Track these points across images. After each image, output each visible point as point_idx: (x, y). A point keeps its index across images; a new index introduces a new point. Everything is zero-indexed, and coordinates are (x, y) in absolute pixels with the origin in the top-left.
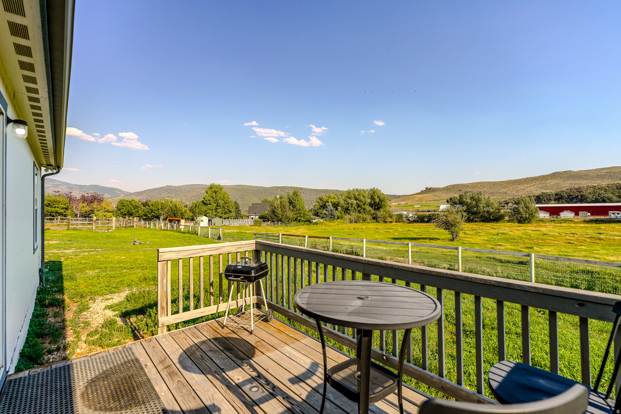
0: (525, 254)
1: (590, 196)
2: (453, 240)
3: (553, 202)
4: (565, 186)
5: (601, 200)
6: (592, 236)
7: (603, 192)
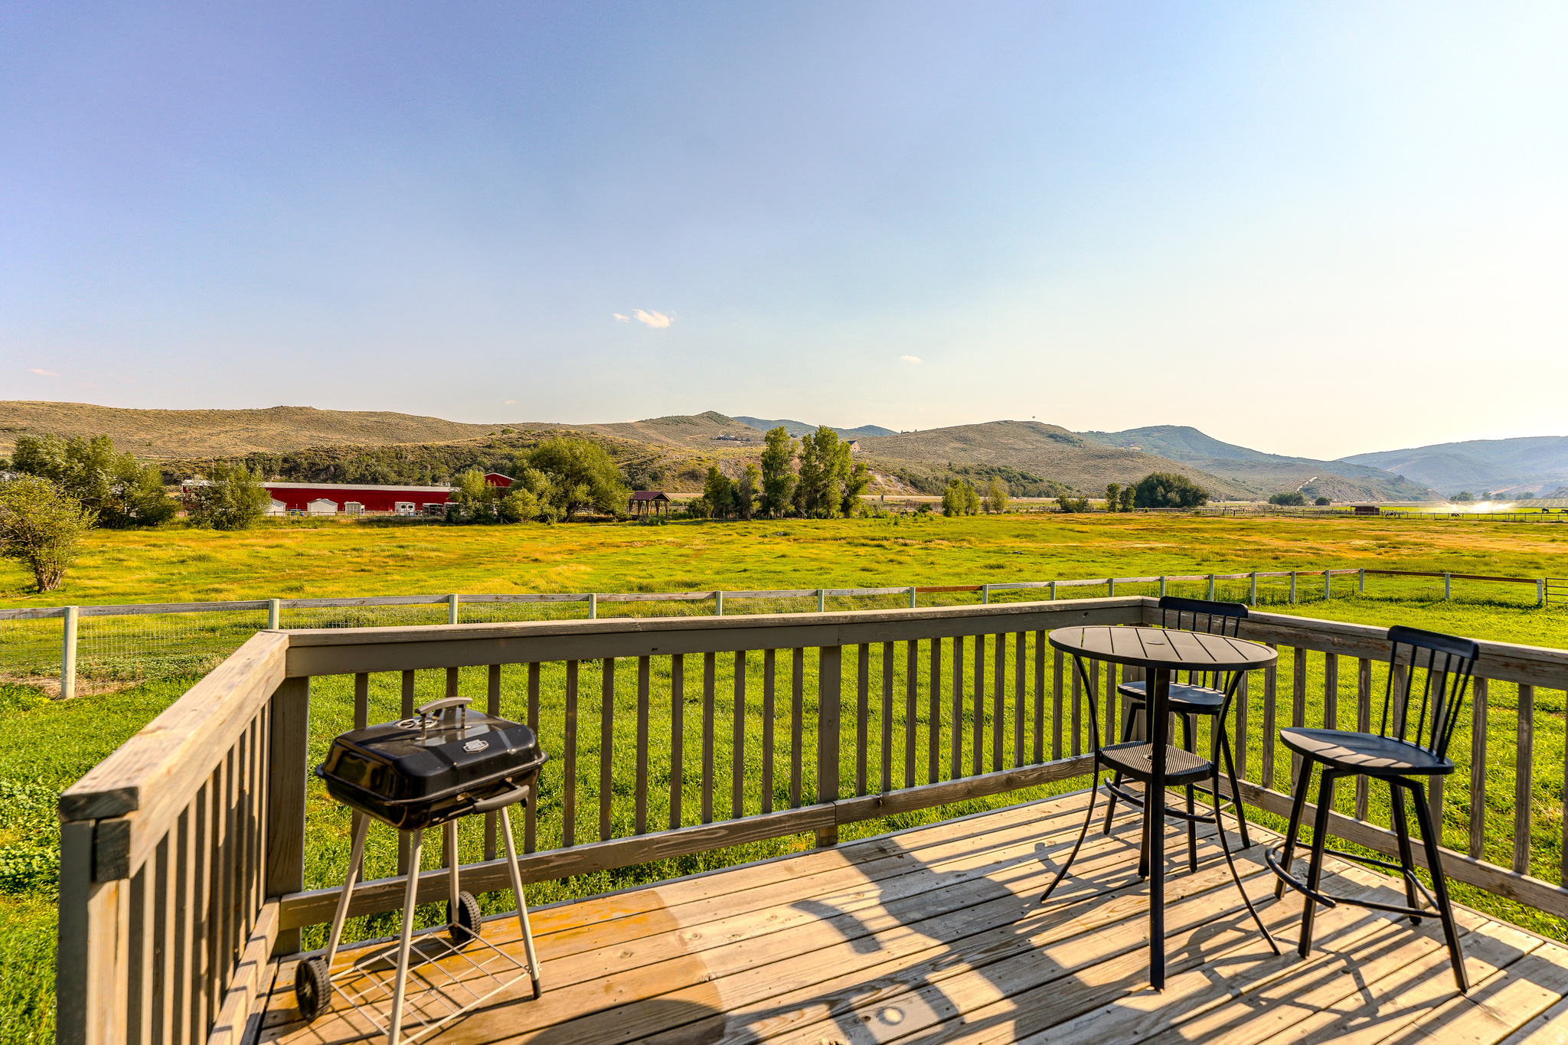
0: (440, 598)
1: (352, 469)
2: (40, 587)
3: (278, 477)
4: (302, 441)
5: (369, 478)
6: (392, 553)
7: (374, 460)
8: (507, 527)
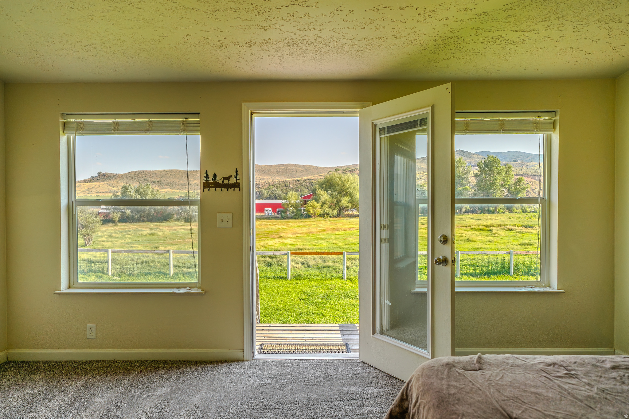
2: (85, 245)
8: (306, 220)
